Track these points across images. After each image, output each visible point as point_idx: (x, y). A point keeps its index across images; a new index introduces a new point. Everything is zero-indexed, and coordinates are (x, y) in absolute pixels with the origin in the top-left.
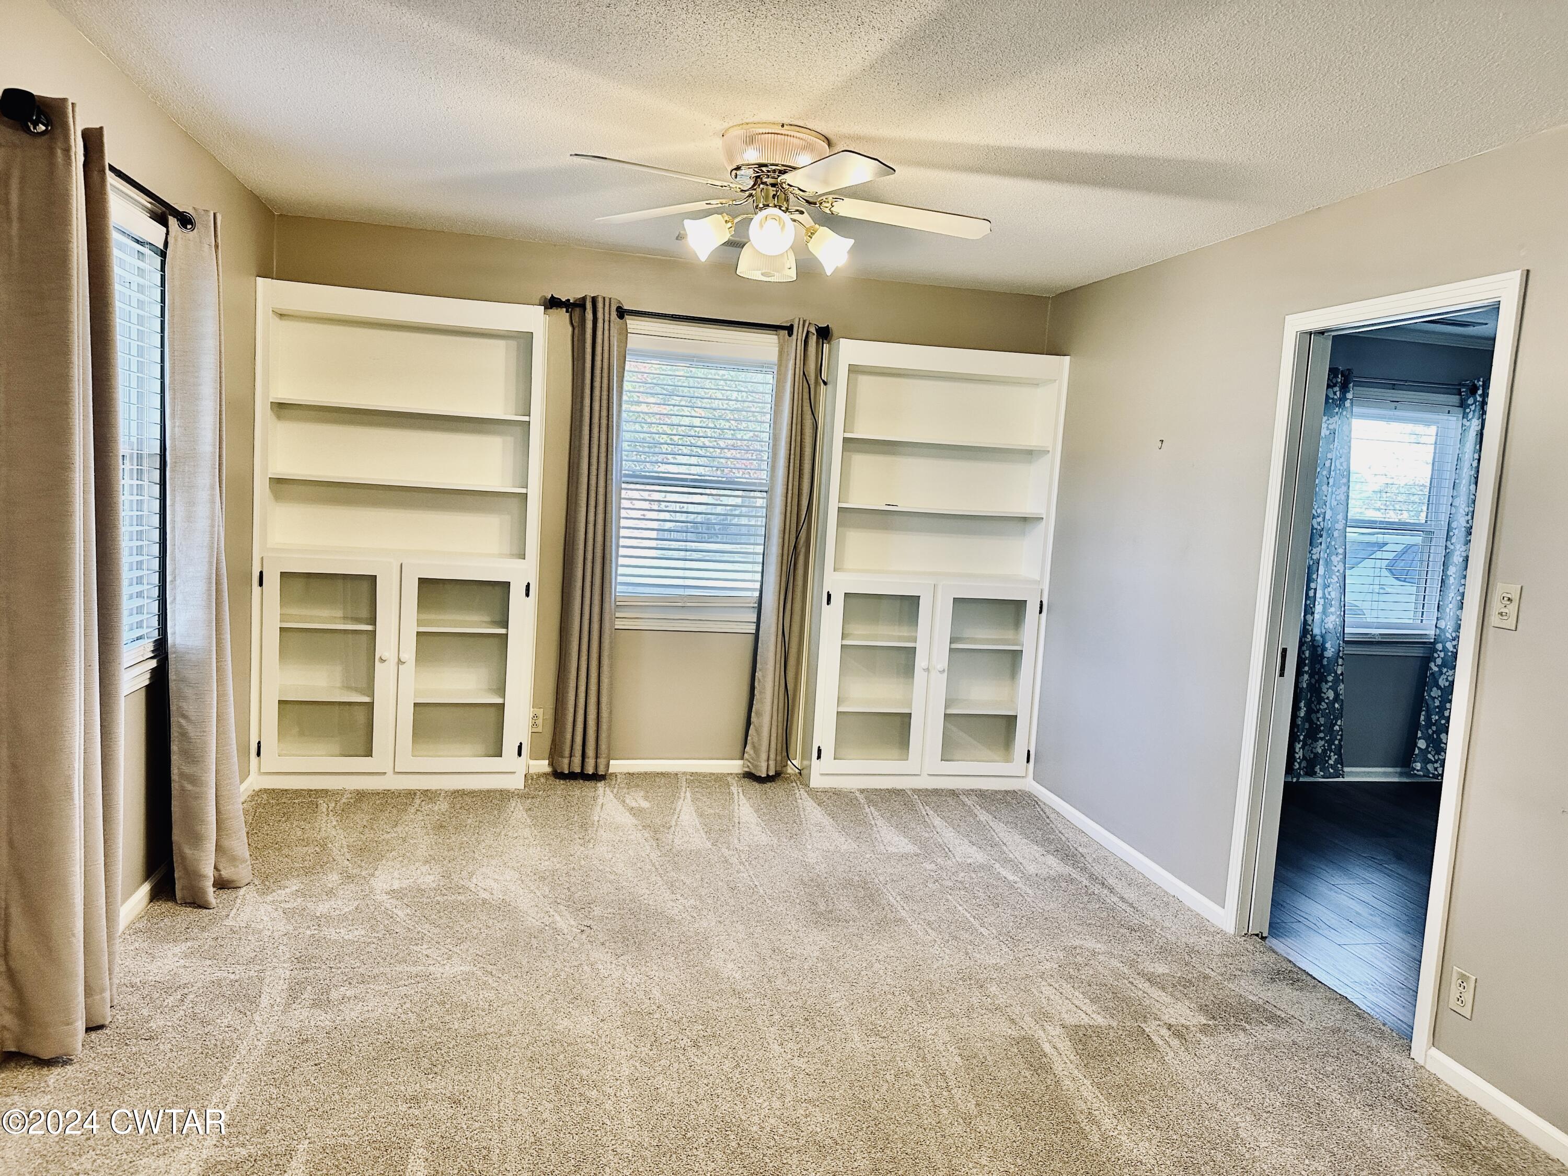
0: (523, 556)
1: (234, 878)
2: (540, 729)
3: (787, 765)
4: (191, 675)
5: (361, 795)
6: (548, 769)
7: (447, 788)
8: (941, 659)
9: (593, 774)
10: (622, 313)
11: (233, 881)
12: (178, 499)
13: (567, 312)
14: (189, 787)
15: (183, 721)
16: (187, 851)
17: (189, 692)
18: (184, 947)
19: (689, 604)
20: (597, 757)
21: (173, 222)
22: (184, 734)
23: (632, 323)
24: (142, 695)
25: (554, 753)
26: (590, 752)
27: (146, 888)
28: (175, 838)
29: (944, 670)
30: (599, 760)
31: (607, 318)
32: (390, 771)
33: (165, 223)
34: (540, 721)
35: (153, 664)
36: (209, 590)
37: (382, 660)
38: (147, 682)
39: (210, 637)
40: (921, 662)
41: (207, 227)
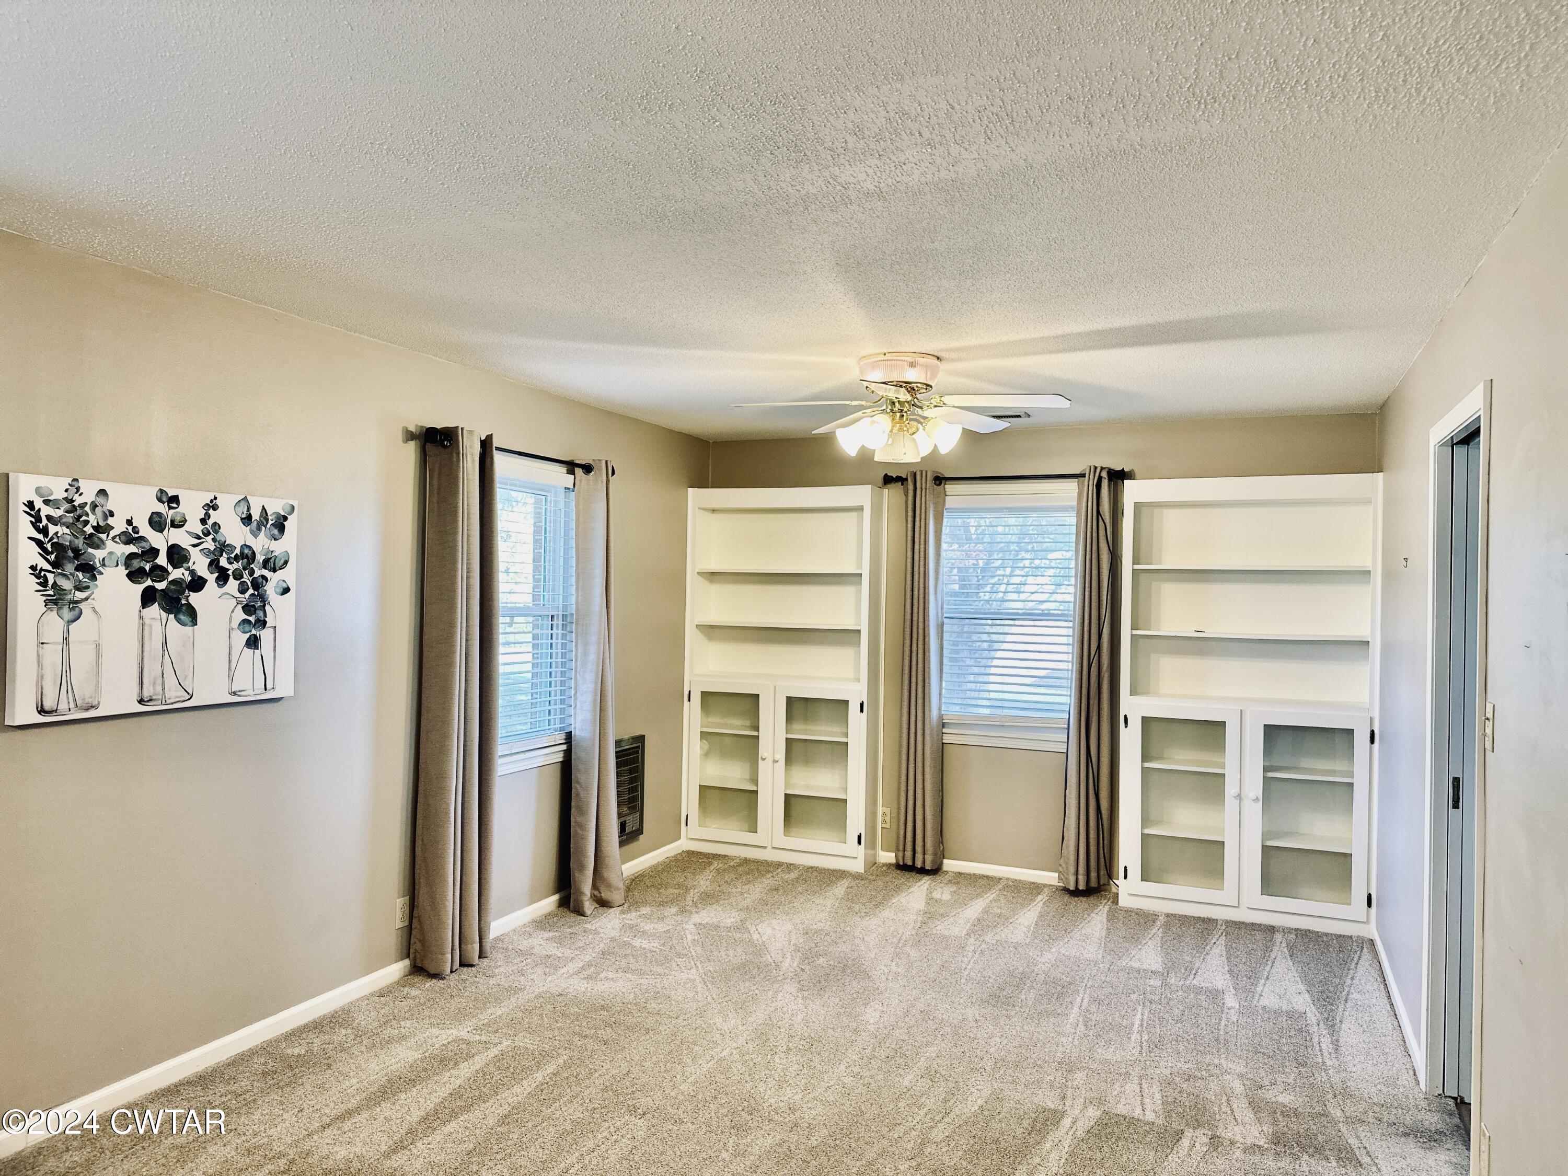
0: (858, 680)
1: (610, 899)
2: (888, 826)
3: (1109, 884)
4: (582, 755)
5: (746, 861)
6: (894, 861)
7: (806, 864)
8: (1254, 786)
9: (921, 868)
10: (939, 480)
11: (609, 902)
12: (579, 641)
13: (902, 484)
14: (579, 831)
15: (578, 786)
16: (576, 874)
17: (581, 767)
18: (551, 934)
19: (1007, 724)
20: (924, 854)
21: (578, 471)
22: (578, 795)
23: (950, 488)
24: (558, 767)
25: (899, 848)
26: (919, 849)
27: (556, 897)
28: (571, 865)
29: (1257, 799)
30: (926, 857)
31: (924, 487)
32: (769, 847)
33: (573, 474)
34: (888, 819)
35: (564, 747)
36: (595, 700)
37: (764, 759)
38: (561, 760)
39: (594, 731)
40: (1231, 788)
41: (600, 470)
